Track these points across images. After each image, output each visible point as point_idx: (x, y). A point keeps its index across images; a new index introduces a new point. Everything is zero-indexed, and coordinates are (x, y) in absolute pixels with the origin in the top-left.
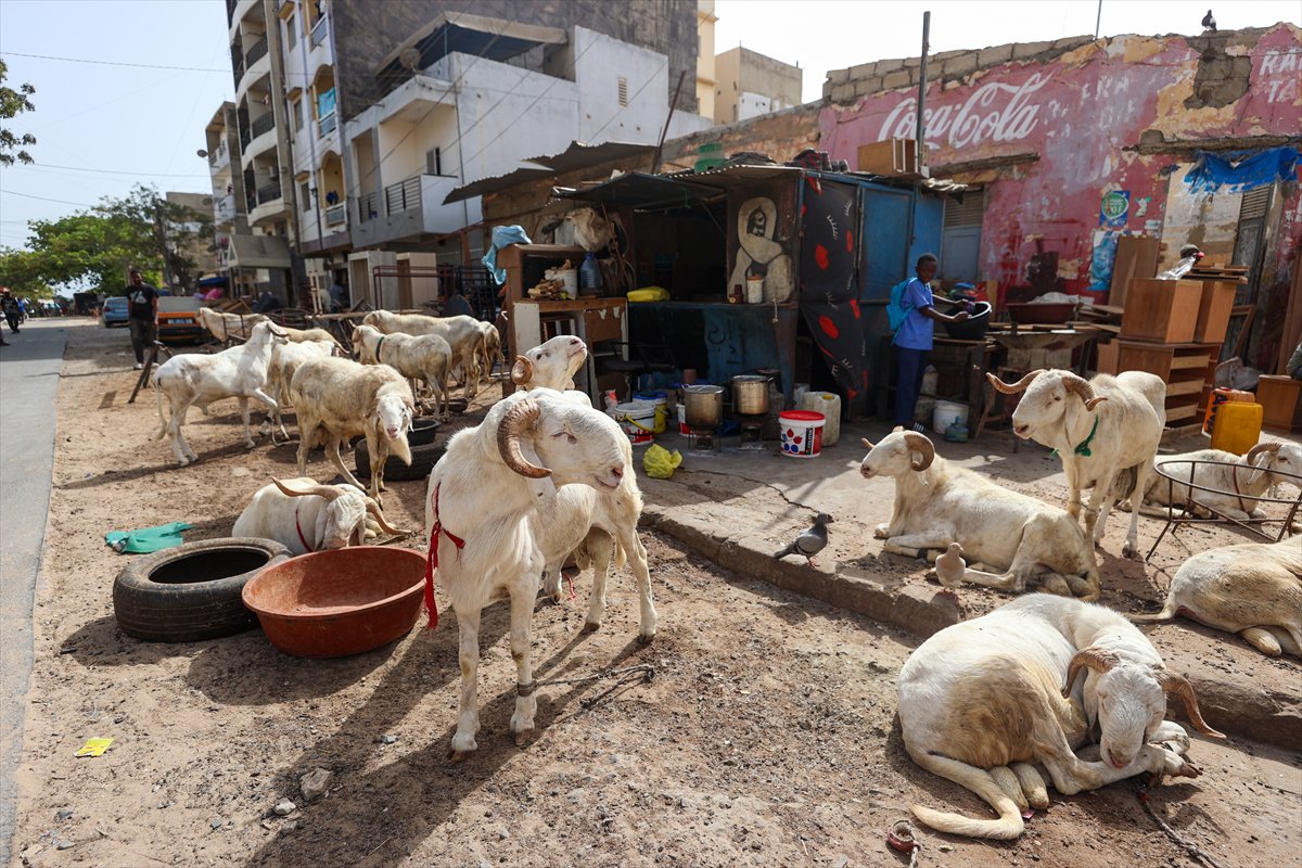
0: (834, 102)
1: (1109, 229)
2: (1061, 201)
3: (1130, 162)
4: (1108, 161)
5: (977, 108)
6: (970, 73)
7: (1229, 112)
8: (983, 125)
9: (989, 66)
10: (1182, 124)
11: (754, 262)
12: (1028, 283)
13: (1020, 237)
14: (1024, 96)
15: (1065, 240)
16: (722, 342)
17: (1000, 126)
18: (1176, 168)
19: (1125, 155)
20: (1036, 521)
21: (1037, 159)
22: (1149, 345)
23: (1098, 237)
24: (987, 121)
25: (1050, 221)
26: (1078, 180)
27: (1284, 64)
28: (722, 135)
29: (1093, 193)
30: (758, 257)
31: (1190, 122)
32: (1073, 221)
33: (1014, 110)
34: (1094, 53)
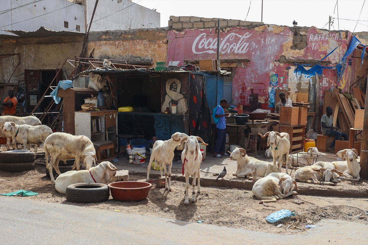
0: (174, 29)
1: (273, 87)
2: (258, 77)
3: (277, 65)
4: (271, 64)
5: (228, 41)
6: (226, 28)
7: (302, 52)
8: (231, 47)
9: (231, 26)
10: (291, 54)
11: (172, 99)
12: (249, 104)
13: (246, 88)
14: (244, 39)
15: (260, 90)
16: (162, 127)
17: (237, 48)
18: (290, 68)
19: (275, 62)
20: (268, 166)
21: (249, 61)
22: (287, 126)
23: (270, 89)
24: (232, 46)
25: (255, 83)
26: (262, 70)
27: (315, 39)
28: (121, 34)
29: (267, 74)
30: (174, 98)
31: (293, 54)
32: (262, 84)
33: (241, 43)
34: (264, 29)
